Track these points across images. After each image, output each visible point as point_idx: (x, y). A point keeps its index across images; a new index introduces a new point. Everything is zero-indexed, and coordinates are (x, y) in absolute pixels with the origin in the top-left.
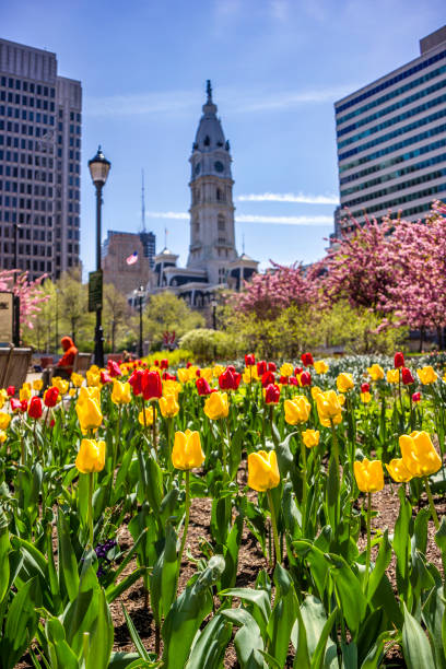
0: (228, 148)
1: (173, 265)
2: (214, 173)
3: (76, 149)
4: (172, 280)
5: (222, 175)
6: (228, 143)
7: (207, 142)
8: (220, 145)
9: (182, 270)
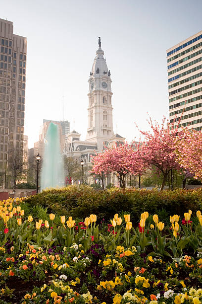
0: (109, 75)
1: (78, 139)
2: (101, 89)
3: (23, 75)
4: (77, 147)
5: (105, 90)
6: (109, 72)
7: (98, 71)
8: (105, 73)
9: (82, 142)
